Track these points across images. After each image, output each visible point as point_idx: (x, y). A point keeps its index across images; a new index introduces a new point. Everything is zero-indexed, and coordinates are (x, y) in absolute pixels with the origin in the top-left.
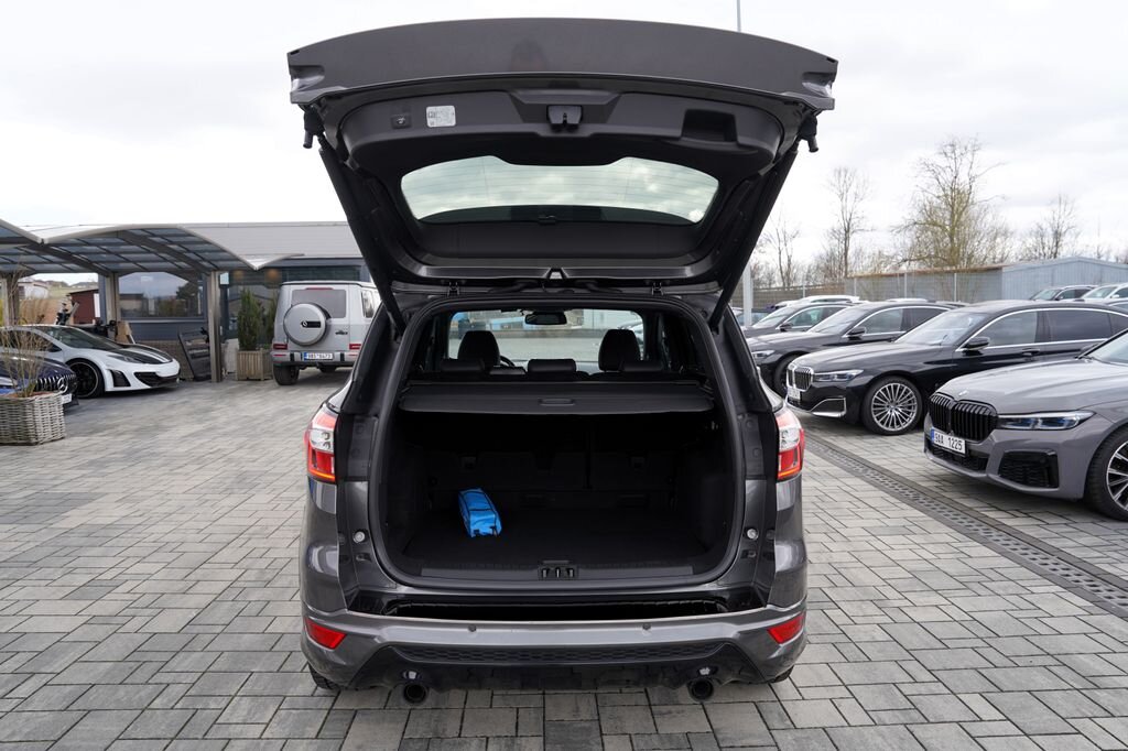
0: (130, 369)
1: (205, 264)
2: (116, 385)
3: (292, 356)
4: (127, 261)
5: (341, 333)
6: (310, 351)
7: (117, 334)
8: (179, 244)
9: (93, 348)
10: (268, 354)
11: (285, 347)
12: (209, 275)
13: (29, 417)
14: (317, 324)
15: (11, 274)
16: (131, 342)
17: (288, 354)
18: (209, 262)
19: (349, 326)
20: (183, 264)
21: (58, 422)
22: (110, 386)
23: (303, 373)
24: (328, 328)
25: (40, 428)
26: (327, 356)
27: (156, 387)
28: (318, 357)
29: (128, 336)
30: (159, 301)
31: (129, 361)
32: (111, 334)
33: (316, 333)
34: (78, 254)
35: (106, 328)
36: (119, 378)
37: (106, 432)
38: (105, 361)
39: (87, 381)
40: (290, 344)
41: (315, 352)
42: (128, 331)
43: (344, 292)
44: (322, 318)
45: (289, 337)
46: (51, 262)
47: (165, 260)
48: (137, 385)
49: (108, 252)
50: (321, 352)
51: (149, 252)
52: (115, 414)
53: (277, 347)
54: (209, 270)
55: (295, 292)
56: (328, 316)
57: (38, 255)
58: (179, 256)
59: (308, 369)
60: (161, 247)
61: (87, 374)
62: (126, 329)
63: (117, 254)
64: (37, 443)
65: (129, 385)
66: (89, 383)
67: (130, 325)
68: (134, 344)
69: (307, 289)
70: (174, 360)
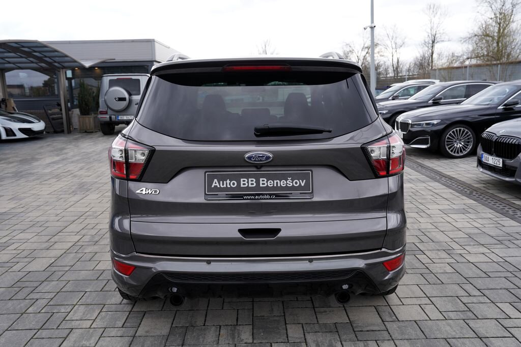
0: (15, 126)
1: (56, 64)
2: (7, 135)
3: (110, 118)
4: (9, 63)
6: (121, 115)
7: (6, 106)
8: (39, 52)
11: (106, 113)
12: (59, 71)
14: (124, 99)
16: (15, 111)
17: (108, 116)
18: (59, 63)
20: (43, 65)
22: (4, 137)
23: (117, 128)
24: (130, 101)
26: (131, 118)
27: (31, 136)
28: (125, 118)
29: (13, 108)
30: (32, 88)
31: (15, 121)
32: (3, 106)
33: (123, 104)
36: (9, 132)
40: (109, 112)
41: (123, 115)
42: (13, 105)
43: (138, 81)
44: (126, 95)
45: (108, 107)
47: (32, 62)
48: (20, 135)
50: (128, 115)
51: (21, 57)
53: (102, 113)
54: (59, 68)
55: (111, 81)
56: (130, 95)
58: (40, 59)
60: (28, 55)
62: (12, 103)
63: (2, 59)
65: (15, 135)
67: (14, 101)
68: (17, 112)
69: (118, 79)
70: (41, 121)
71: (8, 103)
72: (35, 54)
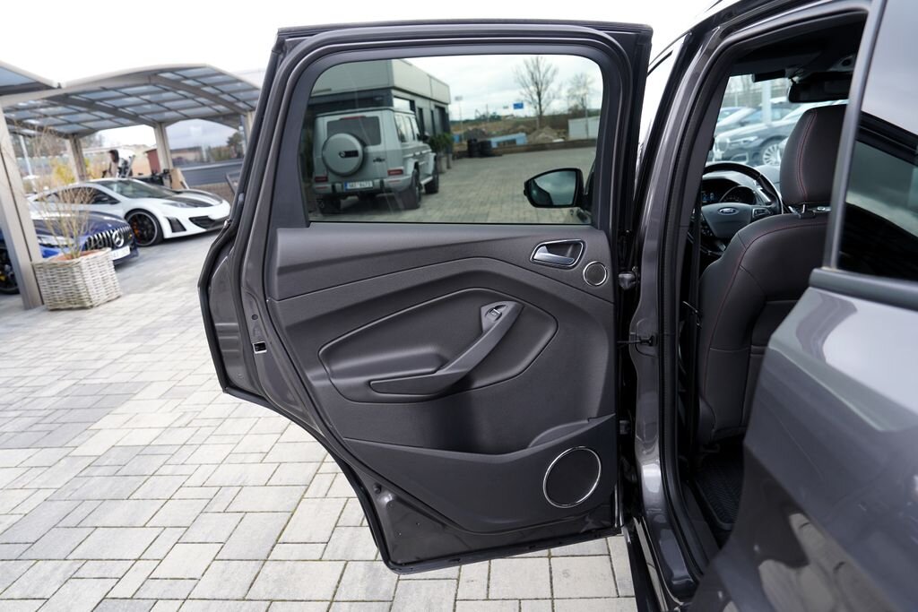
0: (184, 214)
1: (241, 105)
2: (174, 231)
3: (333, 187)
4: (169, 109)
5: (379, 160)
6: (350, 182)
7: (171, 181)
8: (212, 86)
9: (150, 197)
10: (310, 186)
11: (325, 180)
12: (245, 116)
13: (79, 281)
14: (355, 153)
15: (74, 134)
16: (185, 187)
17: (329, 186)
18: (244, 102)
19: (386, 152)
20: (221, 108)
21: (110, 282)
22: (168, 233)
23: (344, 203)
24: (365, 155)
25: (92, 291)
26: (368, 185)
27: (210, 229)
28: (357, 185)
29: (182, 183)
30: (211, 150)
31: (182, 206)
32: (166, 181)
33: (354, 162)
34: (101, 100)
35: (161, 178)
36: (176, 225)
37: (162, 286)
38: (161, 209)
39: (147, 230)
40: (332, 177)
41: (355, 181)
42: (181, 178)
43: (376, 120)
44: (358, 147)
45: (329, 169)
46: (102, 119)
47: (203, 105)
48: (193, 229)
49: (150, 102)
50: (362, 180)
51: (186, 98)
52: (172, 262)
53: (319, 180)
54: (245, 110)
55: (329, 124)
56: (364, 144)
57: (88, 112)
58: (215, 98)
59: (349, 198)
60: (196, 91)
61: (146, 223)
62: (179, 175)
63: (158, 103)
64: (92, 306)
65: (185, 230)
66: (150, 232)
67: (183, 172)
68: (188, 189)
69: (341, 119)
70: (225, 202)
71: (173, 177)
72: (206, 89)
